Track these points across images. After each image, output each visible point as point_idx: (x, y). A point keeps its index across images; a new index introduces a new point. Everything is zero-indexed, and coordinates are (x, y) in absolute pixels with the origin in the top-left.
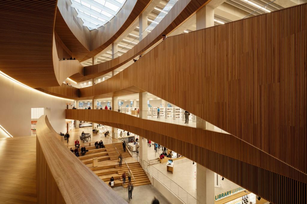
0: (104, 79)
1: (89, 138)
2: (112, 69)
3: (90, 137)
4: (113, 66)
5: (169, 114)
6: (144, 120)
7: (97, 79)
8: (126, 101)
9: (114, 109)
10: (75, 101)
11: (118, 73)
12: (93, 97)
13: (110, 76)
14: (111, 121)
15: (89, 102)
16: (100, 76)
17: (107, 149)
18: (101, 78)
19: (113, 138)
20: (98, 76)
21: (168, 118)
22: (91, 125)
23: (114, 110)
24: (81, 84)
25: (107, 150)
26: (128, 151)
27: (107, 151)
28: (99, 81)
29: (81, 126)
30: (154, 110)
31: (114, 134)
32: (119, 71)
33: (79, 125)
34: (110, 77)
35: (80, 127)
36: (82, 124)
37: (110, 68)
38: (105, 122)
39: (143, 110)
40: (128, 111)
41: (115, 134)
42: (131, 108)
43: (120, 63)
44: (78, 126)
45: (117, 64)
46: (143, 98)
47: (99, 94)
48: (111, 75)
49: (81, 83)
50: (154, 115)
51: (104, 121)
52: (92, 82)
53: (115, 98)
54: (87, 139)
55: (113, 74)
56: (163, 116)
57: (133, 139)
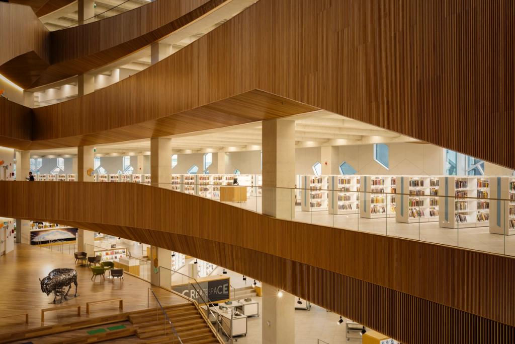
0: (117, 76)
1: (73, 284)
2: (152, 38)
3: (76, 284)
4: (156, 26)
5: (377, 201)
6: (283, 222)
7: (96, 75)
8: (188, 152)
9: (160, 181)
10: (18, 154)
11: (171, 51)
12: (80, 137)
13: (143, 64)
14: (148, 225)
15: (60, 155)
16: (106, 63)
17: (140, 328)
18: (107, 73)
19: (153, 285)
20: (100, 65)
21: (372, 215)
22: (70, 235)
23: (160, 186)
24: (36, 94)
25: (139, 331)
26: (214, 336)
27: (142, 336)
28: (101, 82)
29: (37, 239)
30: (312, 185)
31: (158, 273)
32: (174, 47)
33: (29, 235)
34: (141, 69)
35: (33, 243)
36: (42, 234)
37: (144, 32)
38: (128, 228)
39: (278, 184)
40: (206, 190)
41: (162, 273)
42: (215, 179)
43: (183, 14)
44: (27, 239)
45: (173, 18)
46: (279, 141)
47: (106, 129)
48: (148, 60)
49: (37, 91)
50: (312, 205)
51: (122, 225)
52: (77, 88)
53: (161, 140)
54: (66, 288)
55: (154, 54)
56: (350, 207)
57: (225, 289)
